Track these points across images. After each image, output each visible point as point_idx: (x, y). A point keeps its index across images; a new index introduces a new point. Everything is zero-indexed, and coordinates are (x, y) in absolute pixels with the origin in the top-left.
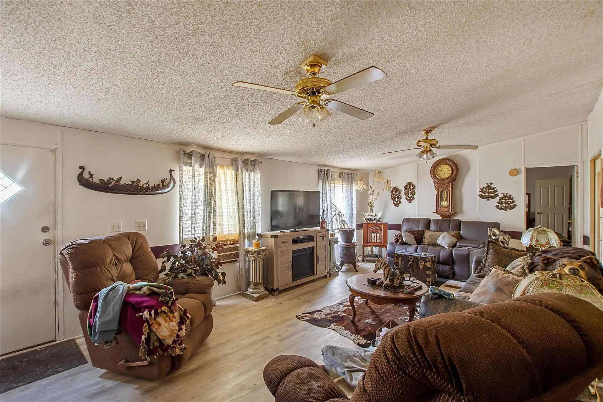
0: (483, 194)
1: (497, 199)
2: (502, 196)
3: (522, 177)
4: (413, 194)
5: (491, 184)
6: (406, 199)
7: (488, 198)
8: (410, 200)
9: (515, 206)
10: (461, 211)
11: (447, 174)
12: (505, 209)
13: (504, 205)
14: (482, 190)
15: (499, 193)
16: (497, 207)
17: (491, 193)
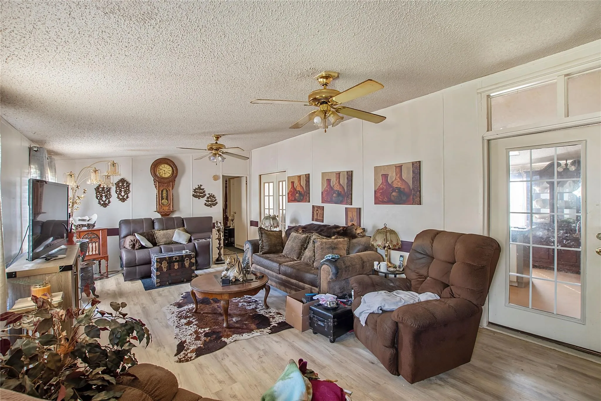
0: (195, 194)
1: (205, 198)
2: (208, 196)
3: (220, 182)
4: (127, 192)
5: (201, 186)
6: (118, 197)
7: (198, 197)
8: (123, 200)
9: (217, 203)
10: (179, 209)
11: (168, 174)
12: (210, 206)
13: (210, 203)
14: (195, 190)
15: (207, 193)
16: (205, 204)
17: (201, 193)
